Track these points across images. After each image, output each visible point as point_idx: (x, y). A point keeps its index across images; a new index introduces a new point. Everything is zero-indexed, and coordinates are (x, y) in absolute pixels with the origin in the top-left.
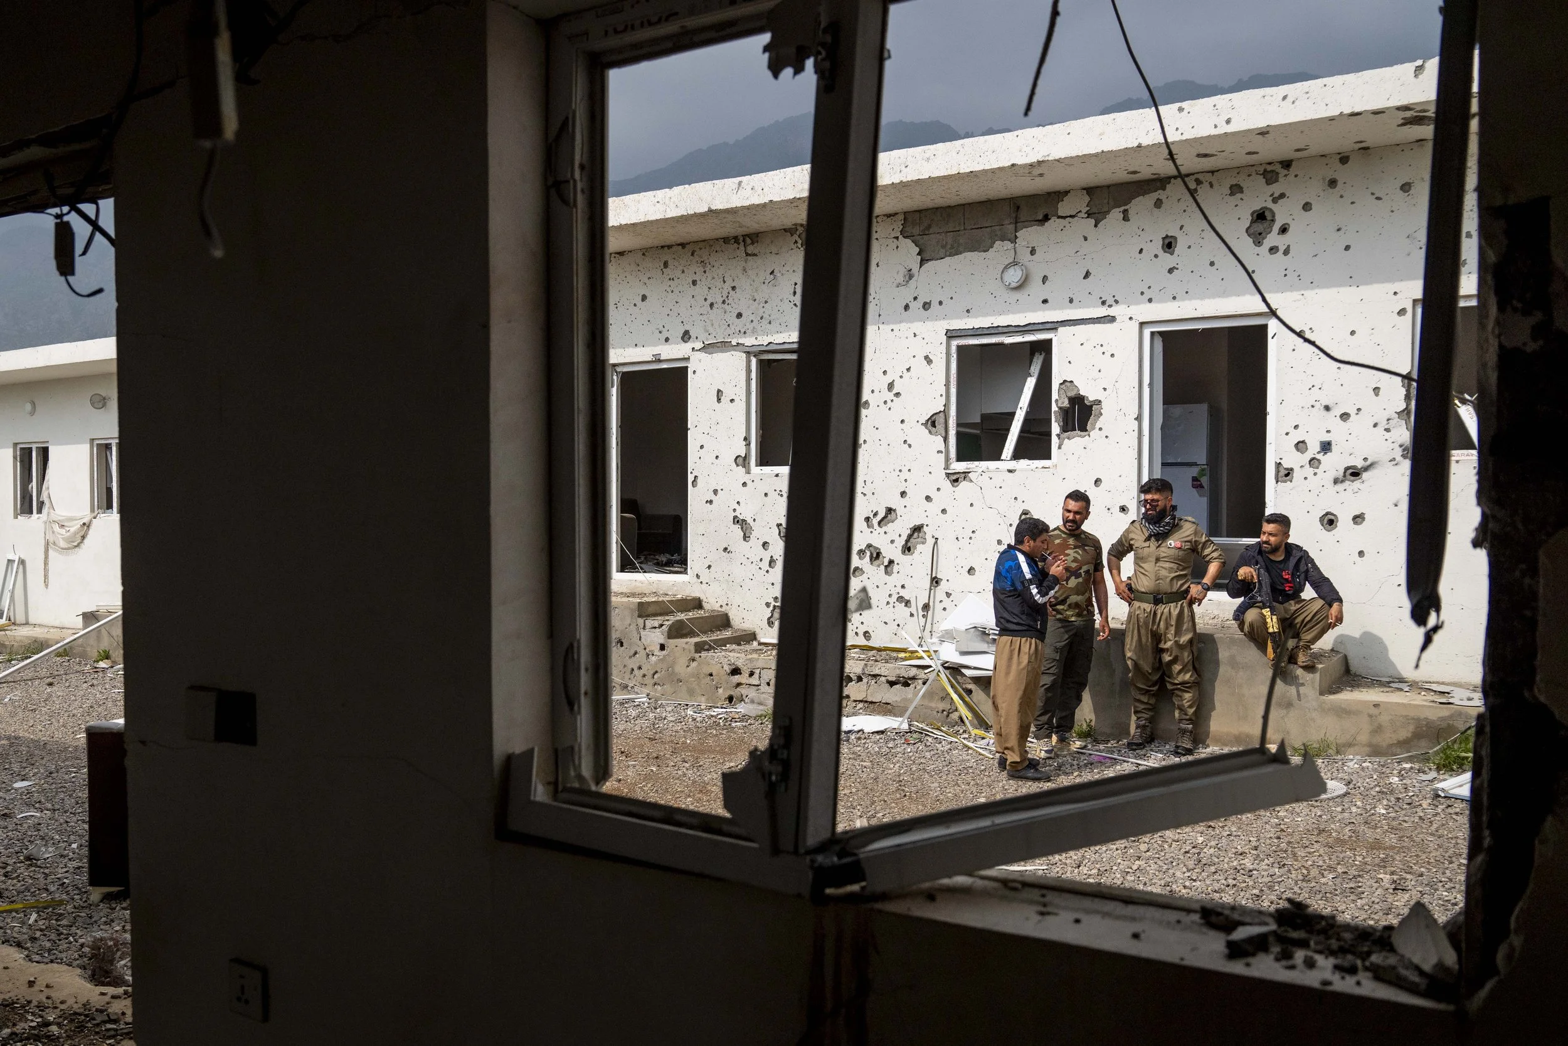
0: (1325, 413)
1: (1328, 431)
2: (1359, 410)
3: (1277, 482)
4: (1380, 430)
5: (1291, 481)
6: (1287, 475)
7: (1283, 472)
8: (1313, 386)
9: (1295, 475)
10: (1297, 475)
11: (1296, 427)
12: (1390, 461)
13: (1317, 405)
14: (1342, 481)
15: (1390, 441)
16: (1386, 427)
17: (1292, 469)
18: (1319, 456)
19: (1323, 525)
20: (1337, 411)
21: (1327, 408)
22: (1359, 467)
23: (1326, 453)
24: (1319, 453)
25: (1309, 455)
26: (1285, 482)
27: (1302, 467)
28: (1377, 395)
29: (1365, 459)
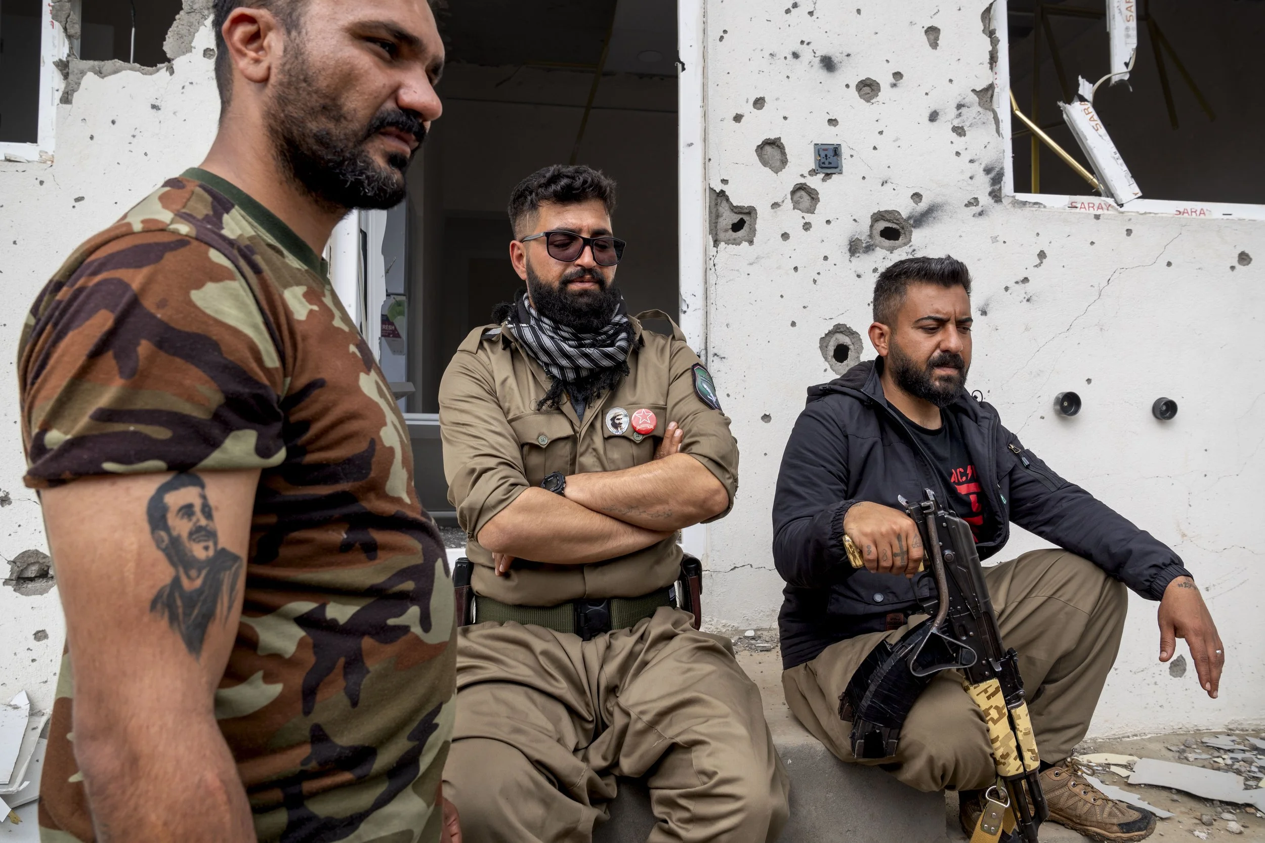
0: (823, 74)
1: (832, 122)
2: (898, 75)
3: (716, 243)
4: (943, 127)
5: (751, 242)
6: (737, 227)
7: (729, 218)
8: (795, 5)
9: (759, 225)
10: (764, 223)
11: (759, 103)
12: (969, 205)
13: (806, 53)
14: (869, 249)
15: (966, 157)
16: (956, 123)
17: (750, 212)
18: (815, 182)
19: (826, 359)
20: (852, 74)
21: (828, 64)
22: (904, 215)
23: (828, 175)
24: (813, 173)
25: (791, 176)
26: (737, 243)
27: (775, 205)
28: (934, 45)
29: (917, 197)
